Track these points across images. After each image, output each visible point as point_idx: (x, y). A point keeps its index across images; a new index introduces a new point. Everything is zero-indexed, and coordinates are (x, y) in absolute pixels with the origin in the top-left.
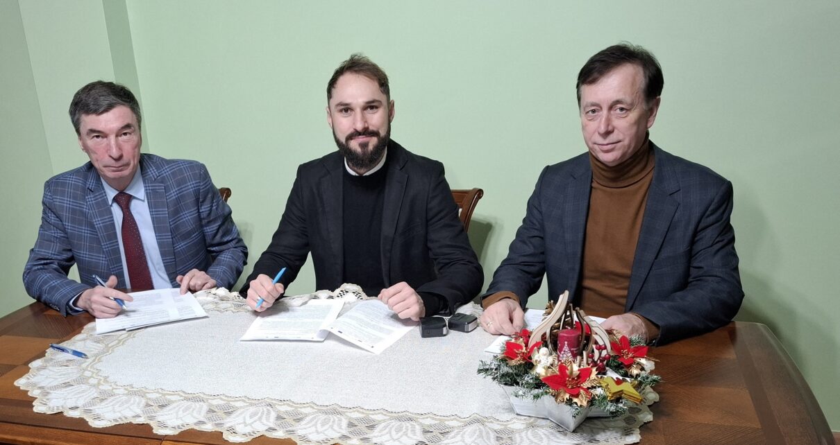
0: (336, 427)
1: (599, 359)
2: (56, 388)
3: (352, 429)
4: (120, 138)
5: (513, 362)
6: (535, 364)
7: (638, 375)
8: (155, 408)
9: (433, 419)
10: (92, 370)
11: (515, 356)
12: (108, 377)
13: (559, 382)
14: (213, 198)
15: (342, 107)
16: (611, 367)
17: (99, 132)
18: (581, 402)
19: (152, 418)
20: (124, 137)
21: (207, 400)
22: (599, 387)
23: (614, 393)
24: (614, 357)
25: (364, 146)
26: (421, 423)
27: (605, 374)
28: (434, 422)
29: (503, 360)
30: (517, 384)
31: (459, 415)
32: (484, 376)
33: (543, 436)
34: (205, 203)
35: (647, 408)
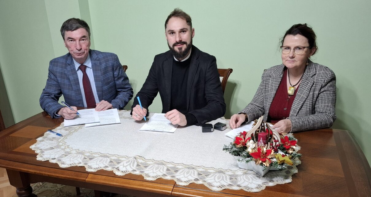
0: (161, 171)
1: (275, 146)
2: (46, 150)
3: (168, 172)
4: (81, 41)
5: (238, 146)
6: (247, 147)
7: (292, 153)
8: (88, 159)
9: (203, 168)
10: (63, 142)
11: (239, 143)
12: (69, 145)
13: (257, 155)
14: (120, 69)
15: (170, 32)
16: (280, 149)
17: (72, 38)
18: (267, 164)
19: (86, 164)
20: (82, 41)
21: (110, 157)
22: (274, 158)
23: (281, 161)
24: (282, 145)
25: (180, 49)
26: (197, 170)
27: (277, 152)
28: (203, 170)
29: (234, 145)
30: (240, 155)
31: (214, 167)
32: (226, 151)
33: (250, 178)
34: (116, 71)
35: (296, 167)
